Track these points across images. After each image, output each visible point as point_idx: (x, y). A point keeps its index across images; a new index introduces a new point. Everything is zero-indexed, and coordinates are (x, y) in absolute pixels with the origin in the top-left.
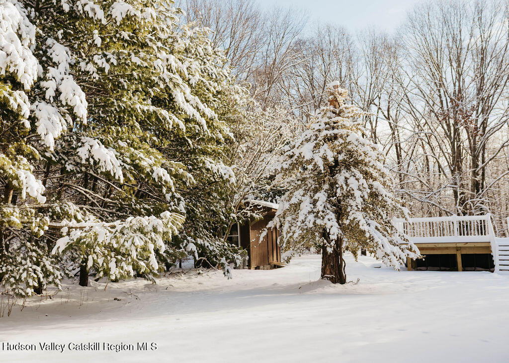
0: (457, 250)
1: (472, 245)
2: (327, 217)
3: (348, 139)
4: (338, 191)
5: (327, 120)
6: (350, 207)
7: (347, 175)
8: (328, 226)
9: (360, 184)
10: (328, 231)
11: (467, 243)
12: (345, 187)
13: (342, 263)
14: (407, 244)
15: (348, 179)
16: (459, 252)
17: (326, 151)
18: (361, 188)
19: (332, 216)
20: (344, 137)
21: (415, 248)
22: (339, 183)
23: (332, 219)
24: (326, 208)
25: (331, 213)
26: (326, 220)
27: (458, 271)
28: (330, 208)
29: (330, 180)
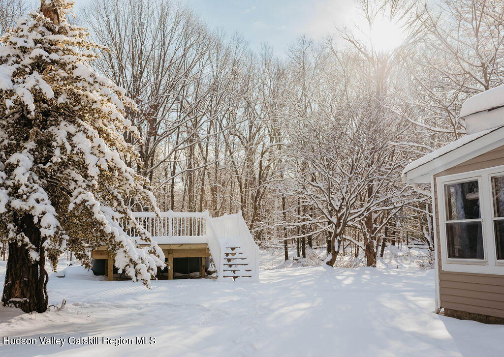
0: (169, 253)
1: (188, 247)
2: (34, 196)
3: (76, 73)
4: (57, 152)
5: (39, 37)
6: (73, 182)
7: (72, 129)
8: (36, 213)
9: (94, 144)
10: (36, 220)
11: (182, 244)
12: (68, 147)
13: (42, 277)
14: (149, 245)
15: (73, 136)
16: (171, 255)
17: (38, 81)
18: (97, 152)
19: (42, 194)
20: (67, 68)
21: (159, 250)
22: (58, 139)
23: (43, 200)
24: (32, 181)
25: (41, 190)
26: (32, 202)
27: (167, 279)
28: (38, 181)
29: (37, 134)
